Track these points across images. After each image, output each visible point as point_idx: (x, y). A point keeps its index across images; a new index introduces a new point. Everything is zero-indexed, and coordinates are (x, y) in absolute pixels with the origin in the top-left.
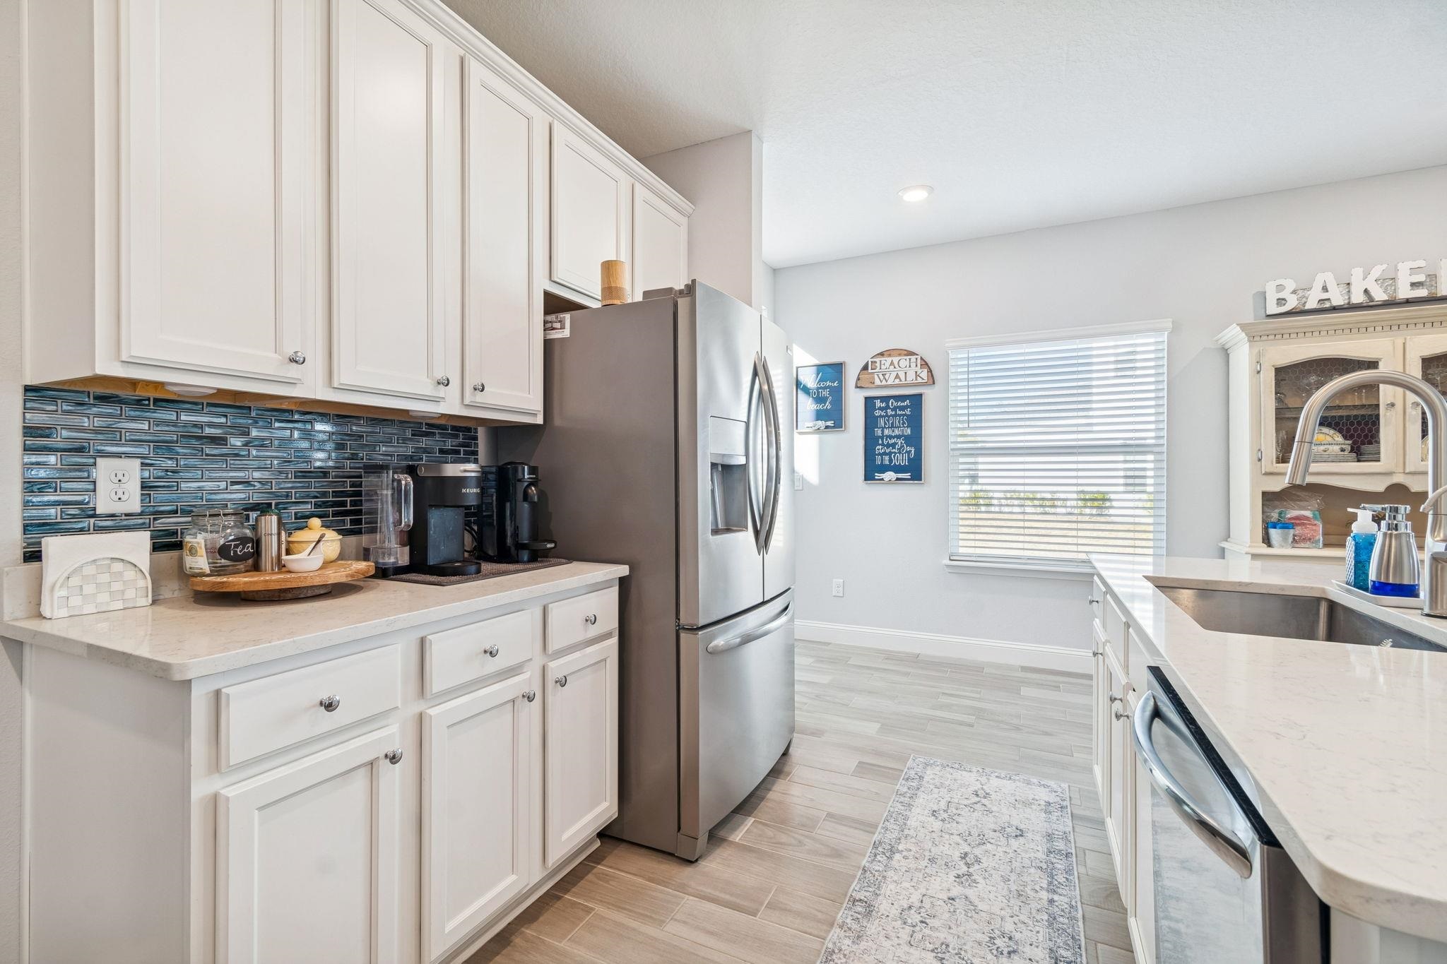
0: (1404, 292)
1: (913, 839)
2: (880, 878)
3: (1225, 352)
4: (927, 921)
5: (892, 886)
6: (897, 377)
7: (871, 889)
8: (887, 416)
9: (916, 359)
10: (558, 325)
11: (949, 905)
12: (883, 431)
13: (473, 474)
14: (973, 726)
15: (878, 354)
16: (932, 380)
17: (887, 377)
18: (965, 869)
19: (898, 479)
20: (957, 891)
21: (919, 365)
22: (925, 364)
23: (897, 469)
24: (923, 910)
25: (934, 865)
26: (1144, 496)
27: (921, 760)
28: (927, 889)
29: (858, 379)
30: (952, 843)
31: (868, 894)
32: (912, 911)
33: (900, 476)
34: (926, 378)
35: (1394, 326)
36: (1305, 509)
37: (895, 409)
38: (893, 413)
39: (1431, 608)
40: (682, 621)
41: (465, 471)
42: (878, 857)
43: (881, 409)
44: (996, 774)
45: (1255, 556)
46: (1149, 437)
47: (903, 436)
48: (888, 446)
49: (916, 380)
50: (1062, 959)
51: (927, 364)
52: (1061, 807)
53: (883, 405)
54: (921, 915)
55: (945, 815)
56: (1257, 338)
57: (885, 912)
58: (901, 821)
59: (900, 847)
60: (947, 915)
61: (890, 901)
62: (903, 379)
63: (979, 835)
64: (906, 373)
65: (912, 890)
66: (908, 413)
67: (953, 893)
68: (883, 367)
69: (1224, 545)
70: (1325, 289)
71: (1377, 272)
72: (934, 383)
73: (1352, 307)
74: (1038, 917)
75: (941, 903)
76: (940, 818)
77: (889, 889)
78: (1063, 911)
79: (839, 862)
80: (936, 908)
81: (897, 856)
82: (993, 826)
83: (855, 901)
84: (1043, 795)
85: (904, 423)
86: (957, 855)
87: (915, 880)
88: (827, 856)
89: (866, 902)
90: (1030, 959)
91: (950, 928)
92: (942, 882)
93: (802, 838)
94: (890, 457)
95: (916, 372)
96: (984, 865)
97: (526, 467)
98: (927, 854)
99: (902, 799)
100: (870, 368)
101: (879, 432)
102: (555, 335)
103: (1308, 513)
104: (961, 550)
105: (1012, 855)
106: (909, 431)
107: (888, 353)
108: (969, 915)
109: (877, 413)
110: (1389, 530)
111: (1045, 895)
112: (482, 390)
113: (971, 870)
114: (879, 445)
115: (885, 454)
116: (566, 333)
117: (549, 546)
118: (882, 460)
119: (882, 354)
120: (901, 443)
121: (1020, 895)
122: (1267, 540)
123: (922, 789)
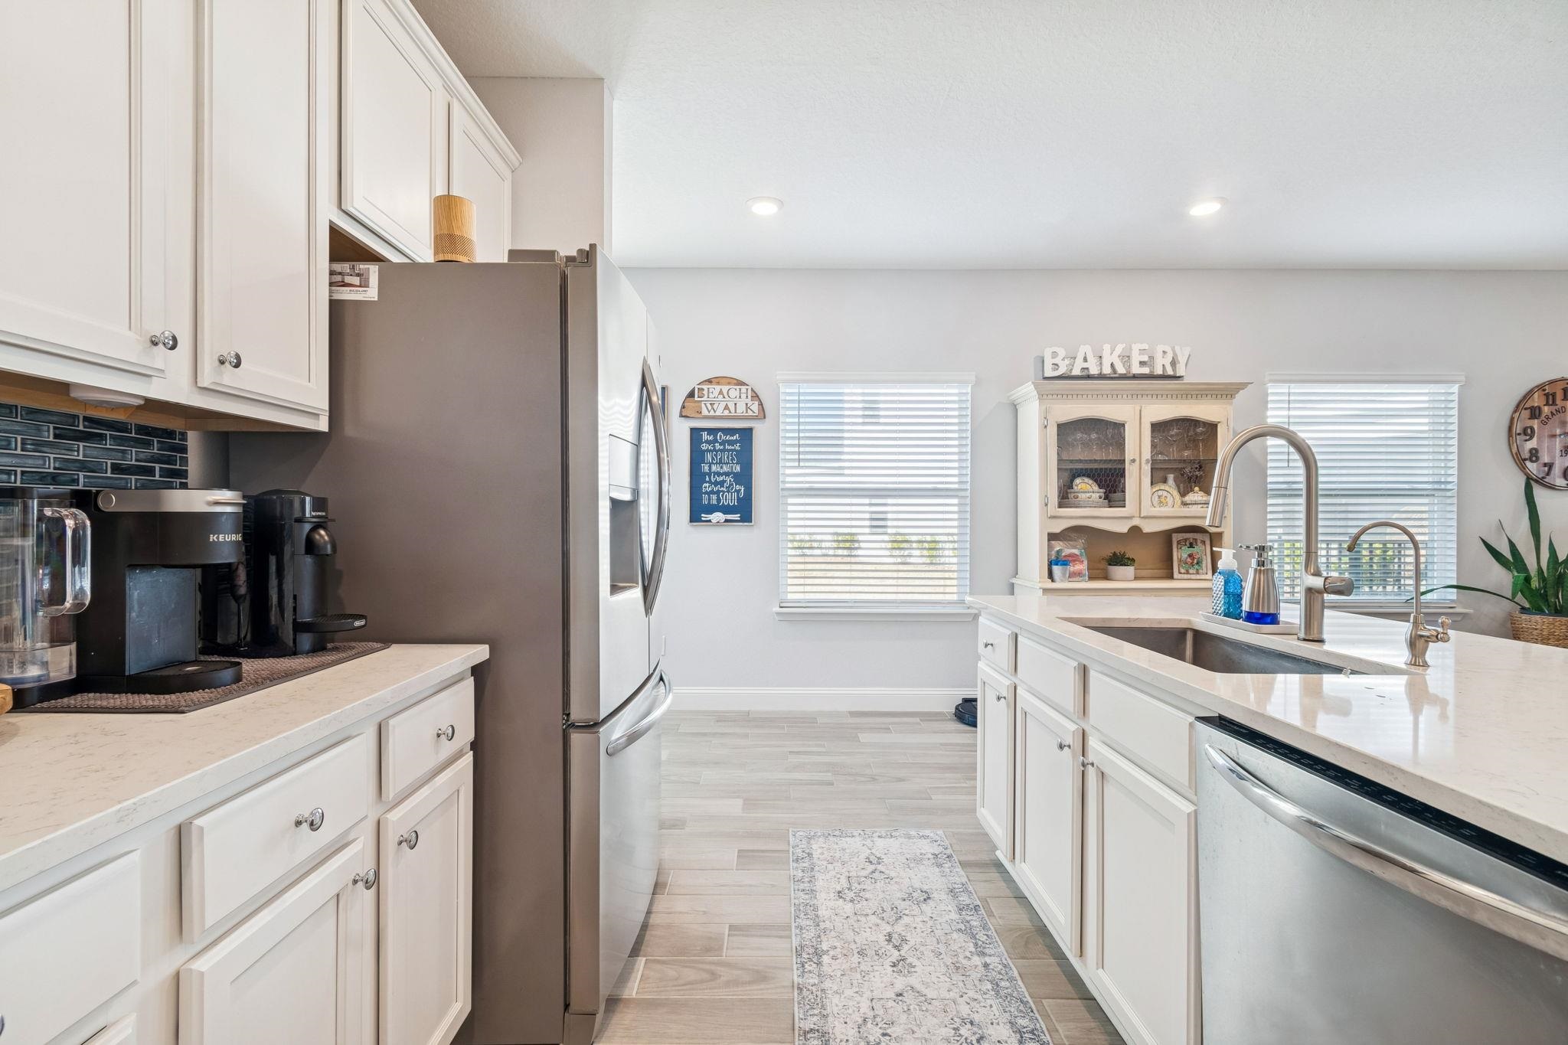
0: (1137, 369)
1: (833, 933)
2: (819, 993)
3: (1015, 408)
4: (888, 1031)
5: (836, 1000)
6: (727, 408)
7: (816, 1012)
8: (715, 450)
9: (747, 389)
10: (356, 280)
11: (900, 1003)
12: (710, 467)
13: (229, 509)
14: (833, 784)
15: (706, 381)
16: (762, 415)
17: (715, 407)
18: (896, 953)
19: (727, 521)
20: (900, 983)
21: (749, 397)
22: (756, 396)
23: (726, 510)
24: (878, 1019)
25: (866, 959)
26: (886, 538)
27: (801, 833)
28: (872, 991)
29: (683, 407)
30: (871, 925)
31: (815, 1019)
32: (869, 1025)
33: (729, 517)
34: (756, 411)
35: (1135, 395)
36: (1074, 547)
37: (723, 443)
38: (722, 447)
39: (1306, 634)
40: (573, 717)
41: (217, 503)
42: (806, 966)
43: (708, 442)
44: (877, 834)
45: (1045, 591)
46: (953, 482)
47: (732, 473)
48: (716, 483)
49: (747, 412)
50: (1025, 1030)
51: (758, 396)
52: (948, 857)
53: (711, 438)
54: (880, 1025)
55: (851, 895)
56: (1045, 397)
57: (842, 1037)
58: (812, 915)
59: (825, 948)
60: (904, 1017)
61: (842, 1020)
62: (733, 410)
63: (892, 909)
64: (736, 404)
65: (858, 998)
66: (738, 448)
67: (899, 986)
68: (711, 395)
69: (1014, 581)
70: (1085, 360)
71: (1119, 349)
72: (765, 418)
73: (1101, 377)
74: (984, 989)
75: (891, 1003)
76: (848, 899)
77: (834, 1004)
78: (1000, 973)
79: (768, 986)
80: (890, 1011)
81: (826, 959)
82: (899, 895)
83: (805, 1033)
84: (928, 848)
85: (733, 459)
86: (882, 939)
87: (855, 982)
88: (750, 983)
89: (818, 1031)
90: (999, 1042)
91: (913, 1032)
92: (882, 977)
93: (713, 967)
94: (718, 496)
95: (747, 404)
96: (912, 943)
97: (308, 499)
98: (853, 946)
99: (802, 886)
100: (696, 396)
101: (706, 468)
102: (346, 295)
103: (1076, 551)
104: (790, 596)
105: (930, 923)
106: (738, 468)
107: (717, 380)
108: (924, 1009)
109: (704, 447)
110: (1259, 566)
111: (977, 960)
112: (237, 365)
113: (903, 953)
114: (706, 482)
115: (712, 492)
116: (372, 293)
117: (357, 624)
118: (709, 499)
119: (709, 381)
120: (730, 480)
121: (958, 968)
122: (1051, 576)
123: (816, 869)
